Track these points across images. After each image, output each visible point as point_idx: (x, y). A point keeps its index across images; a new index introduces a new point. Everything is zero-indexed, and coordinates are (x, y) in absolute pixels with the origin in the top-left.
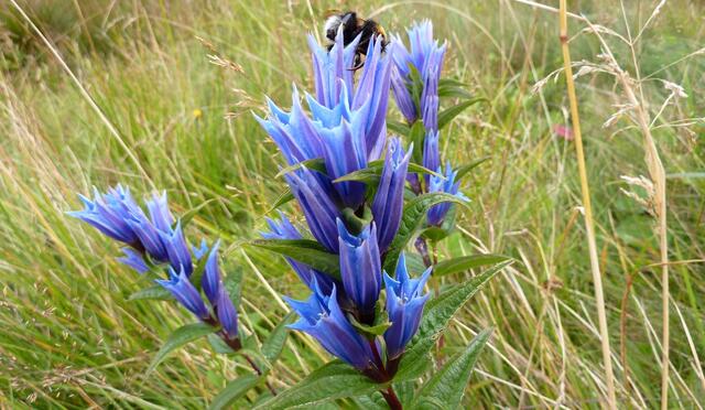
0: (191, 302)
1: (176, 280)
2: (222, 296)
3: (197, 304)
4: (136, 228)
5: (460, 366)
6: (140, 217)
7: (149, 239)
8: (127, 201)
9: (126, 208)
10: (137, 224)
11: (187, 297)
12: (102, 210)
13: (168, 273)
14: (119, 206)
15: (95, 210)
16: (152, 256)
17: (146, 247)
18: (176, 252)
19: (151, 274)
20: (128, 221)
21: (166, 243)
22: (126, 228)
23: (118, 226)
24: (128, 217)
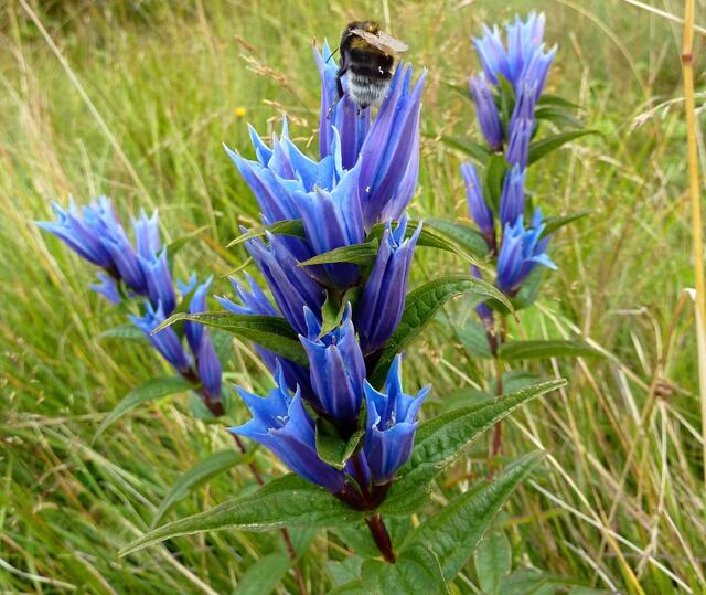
0: (167, 347)
1: (152, 318)
2: (205, 346)
3: (173, 350)
4: (112, 250)
5: (488, 497)
6: (119, 237)
7: (126, 264)
8: (107, 218)
9: (103, 224)
10: (113, 245)
11: (163, 341)
12: (75, 224)
13: (143, 309)
14: (96, 222)
15: (67, 222)
16: (128, 286)
17: (123, 273)
18: (157, 284)
19: (123, 309)
20: (104, 241)
21: (146, 272)
22: (101, 247)
23: (91, 244)
24: (105, 235)
